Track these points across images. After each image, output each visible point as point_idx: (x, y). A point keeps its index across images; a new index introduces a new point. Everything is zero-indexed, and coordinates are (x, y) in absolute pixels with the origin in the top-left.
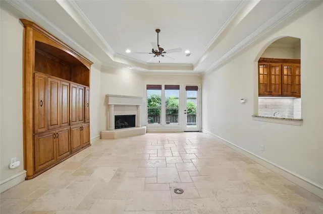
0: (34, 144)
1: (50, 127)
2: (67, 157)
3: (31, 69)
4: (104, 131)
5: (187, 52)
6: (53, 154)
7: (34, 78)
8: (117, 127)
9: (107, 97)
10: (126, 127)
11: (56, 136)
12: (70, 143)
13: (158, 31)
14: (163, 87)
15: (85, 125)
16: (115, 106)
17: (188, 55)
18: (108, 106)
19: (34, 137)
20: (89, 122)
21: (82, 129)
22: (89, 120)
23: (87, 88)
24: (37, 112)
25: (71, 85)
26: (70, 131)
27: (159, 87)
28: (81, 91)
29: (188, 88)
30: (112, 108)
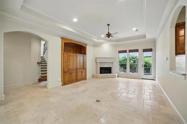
0: (64, 75)
1: (69, 70)
2: (75, 82)
3: (63, 52)
4: (95, 74)
5: (134, 29)
6: (70, 79)
7: (64, 54)
8: (101, 73)
9: (96, 58)
10: (106, 73)
11: (71, 74)
12: (77, 77)
13: (108, 25)
14: (128, 51)
15: (84, 71)
16: (100, 62)
17: (137, 30)
18: (97, 63)
19: (64, 73)
20: (86, 70)
21: (82, 72)
22: (86, 68)
23: (85, 55)
24: (64, 65)
25: (77, 55)
26: (77, 73)
27: (125, 52)
28: (82, 57)
29: (145, 51)
30: (99, 64)
